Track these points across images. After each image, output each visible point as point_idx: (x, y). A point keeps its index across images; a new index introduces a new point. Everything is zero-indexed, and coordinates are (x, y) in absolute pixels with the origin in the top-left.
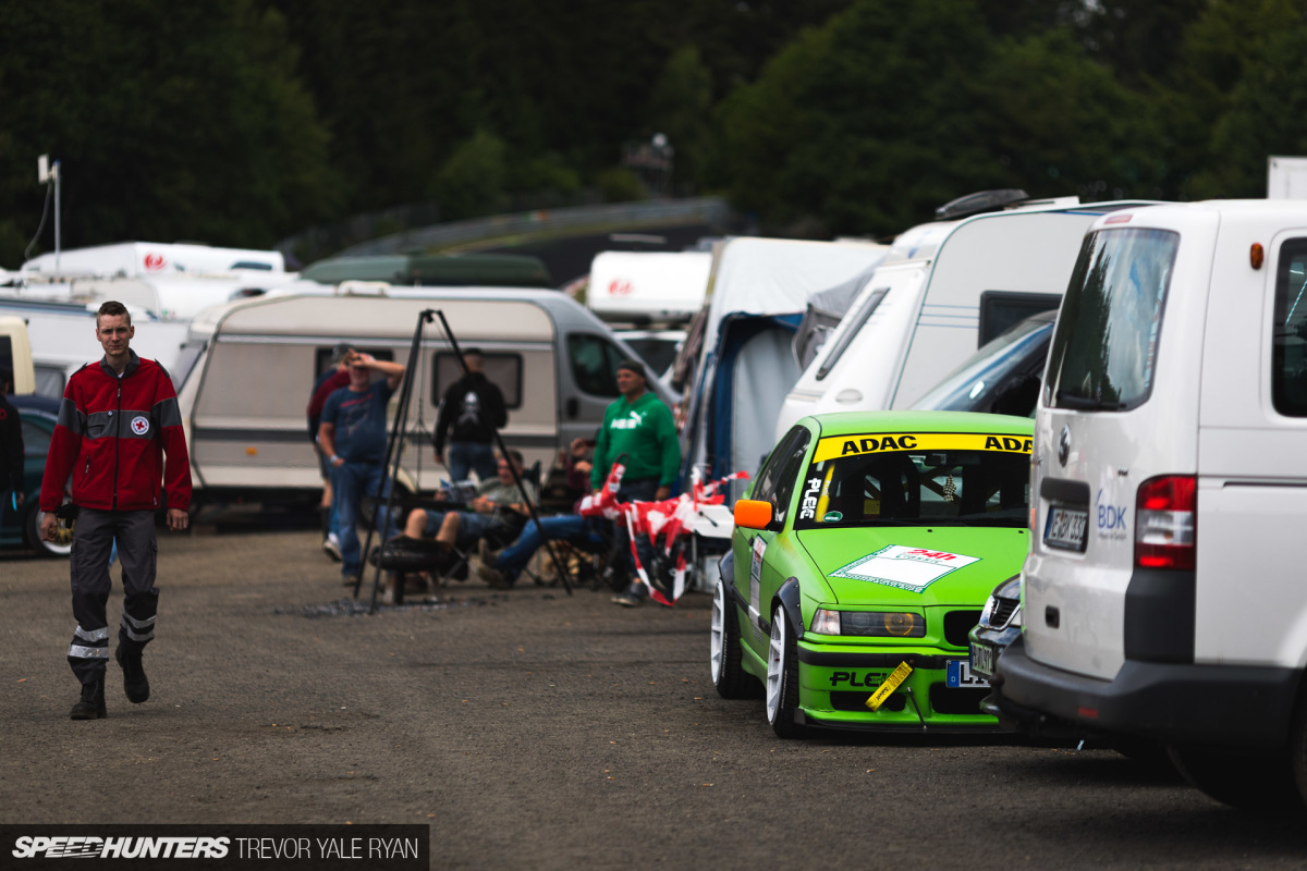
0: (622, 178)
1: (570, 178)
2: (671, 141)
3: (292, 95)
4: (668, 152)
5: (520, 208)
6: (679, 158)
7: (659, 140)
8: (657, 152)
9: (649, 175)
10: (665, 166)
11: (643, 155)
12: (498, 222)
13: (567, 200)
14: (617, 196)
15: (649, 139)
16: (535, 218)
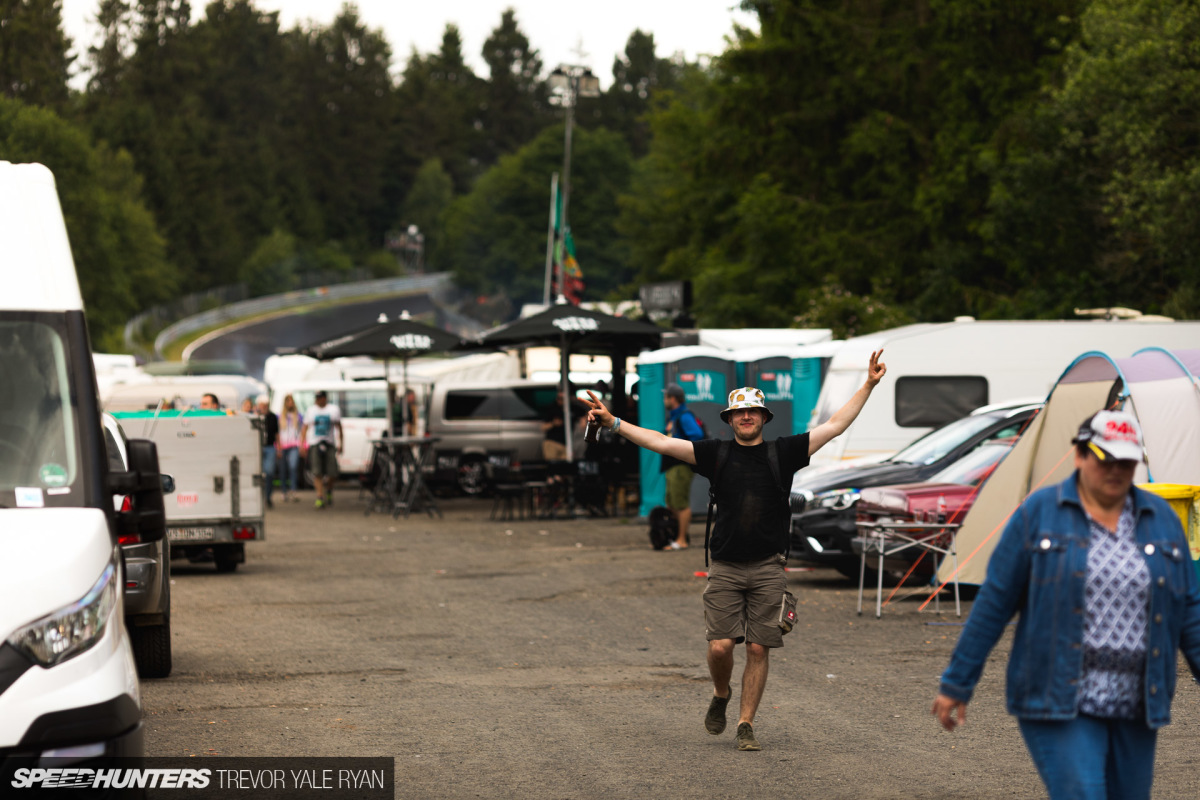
0: (384, 258)
1: (345, 261)
2: (421, 230)
3: (139, 213)
4: (420, 238)
5: (305, 286)
6: (428, 242)
7: (413, 230)
8: (412, 239)
9: (406, 255)
10: (418, 248)
11: (402, 240)
12: (291, 297)
13: (343, 277)
14: (381, 273)
15: (404, 230)
16: (318, 292)
